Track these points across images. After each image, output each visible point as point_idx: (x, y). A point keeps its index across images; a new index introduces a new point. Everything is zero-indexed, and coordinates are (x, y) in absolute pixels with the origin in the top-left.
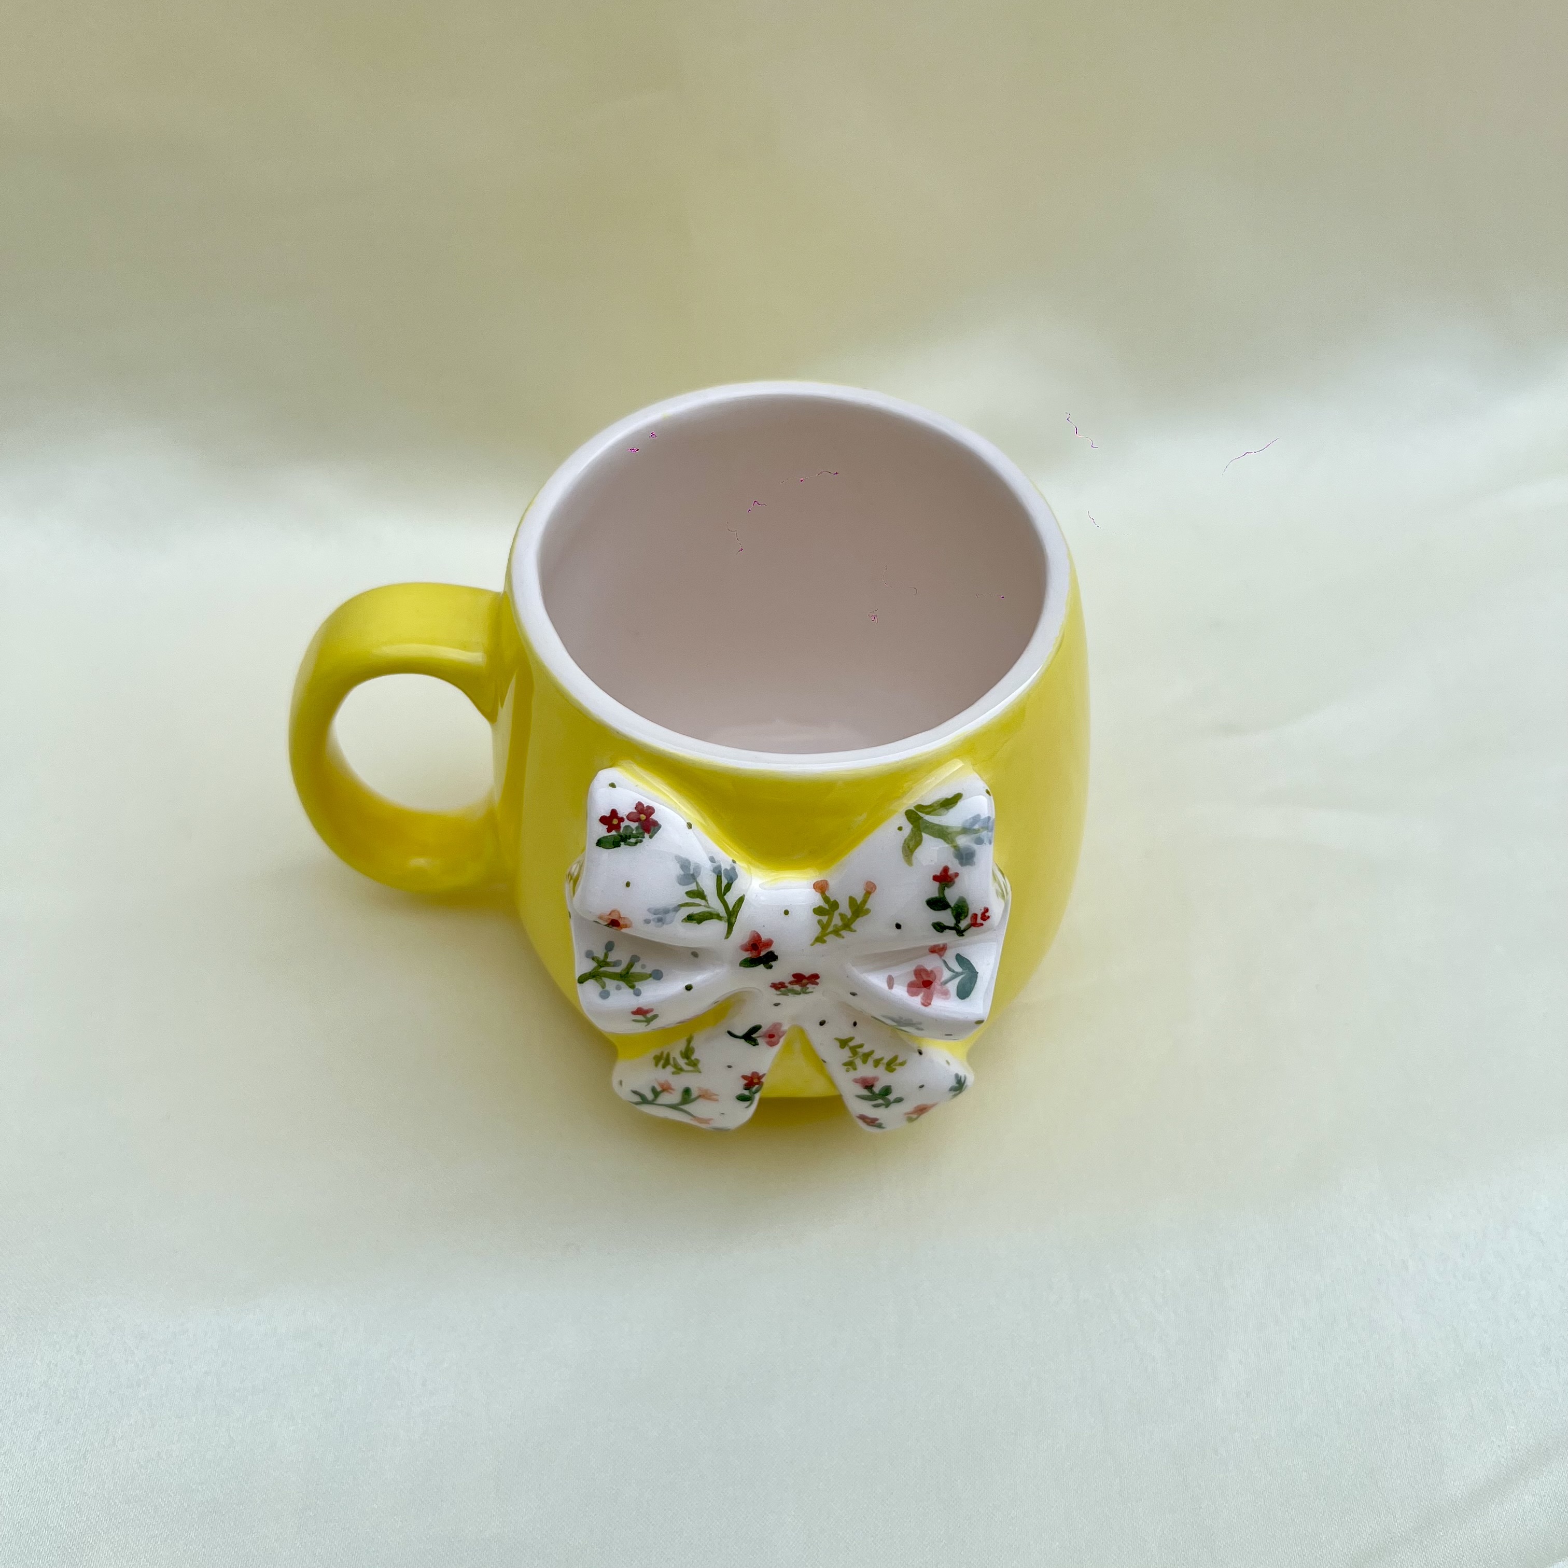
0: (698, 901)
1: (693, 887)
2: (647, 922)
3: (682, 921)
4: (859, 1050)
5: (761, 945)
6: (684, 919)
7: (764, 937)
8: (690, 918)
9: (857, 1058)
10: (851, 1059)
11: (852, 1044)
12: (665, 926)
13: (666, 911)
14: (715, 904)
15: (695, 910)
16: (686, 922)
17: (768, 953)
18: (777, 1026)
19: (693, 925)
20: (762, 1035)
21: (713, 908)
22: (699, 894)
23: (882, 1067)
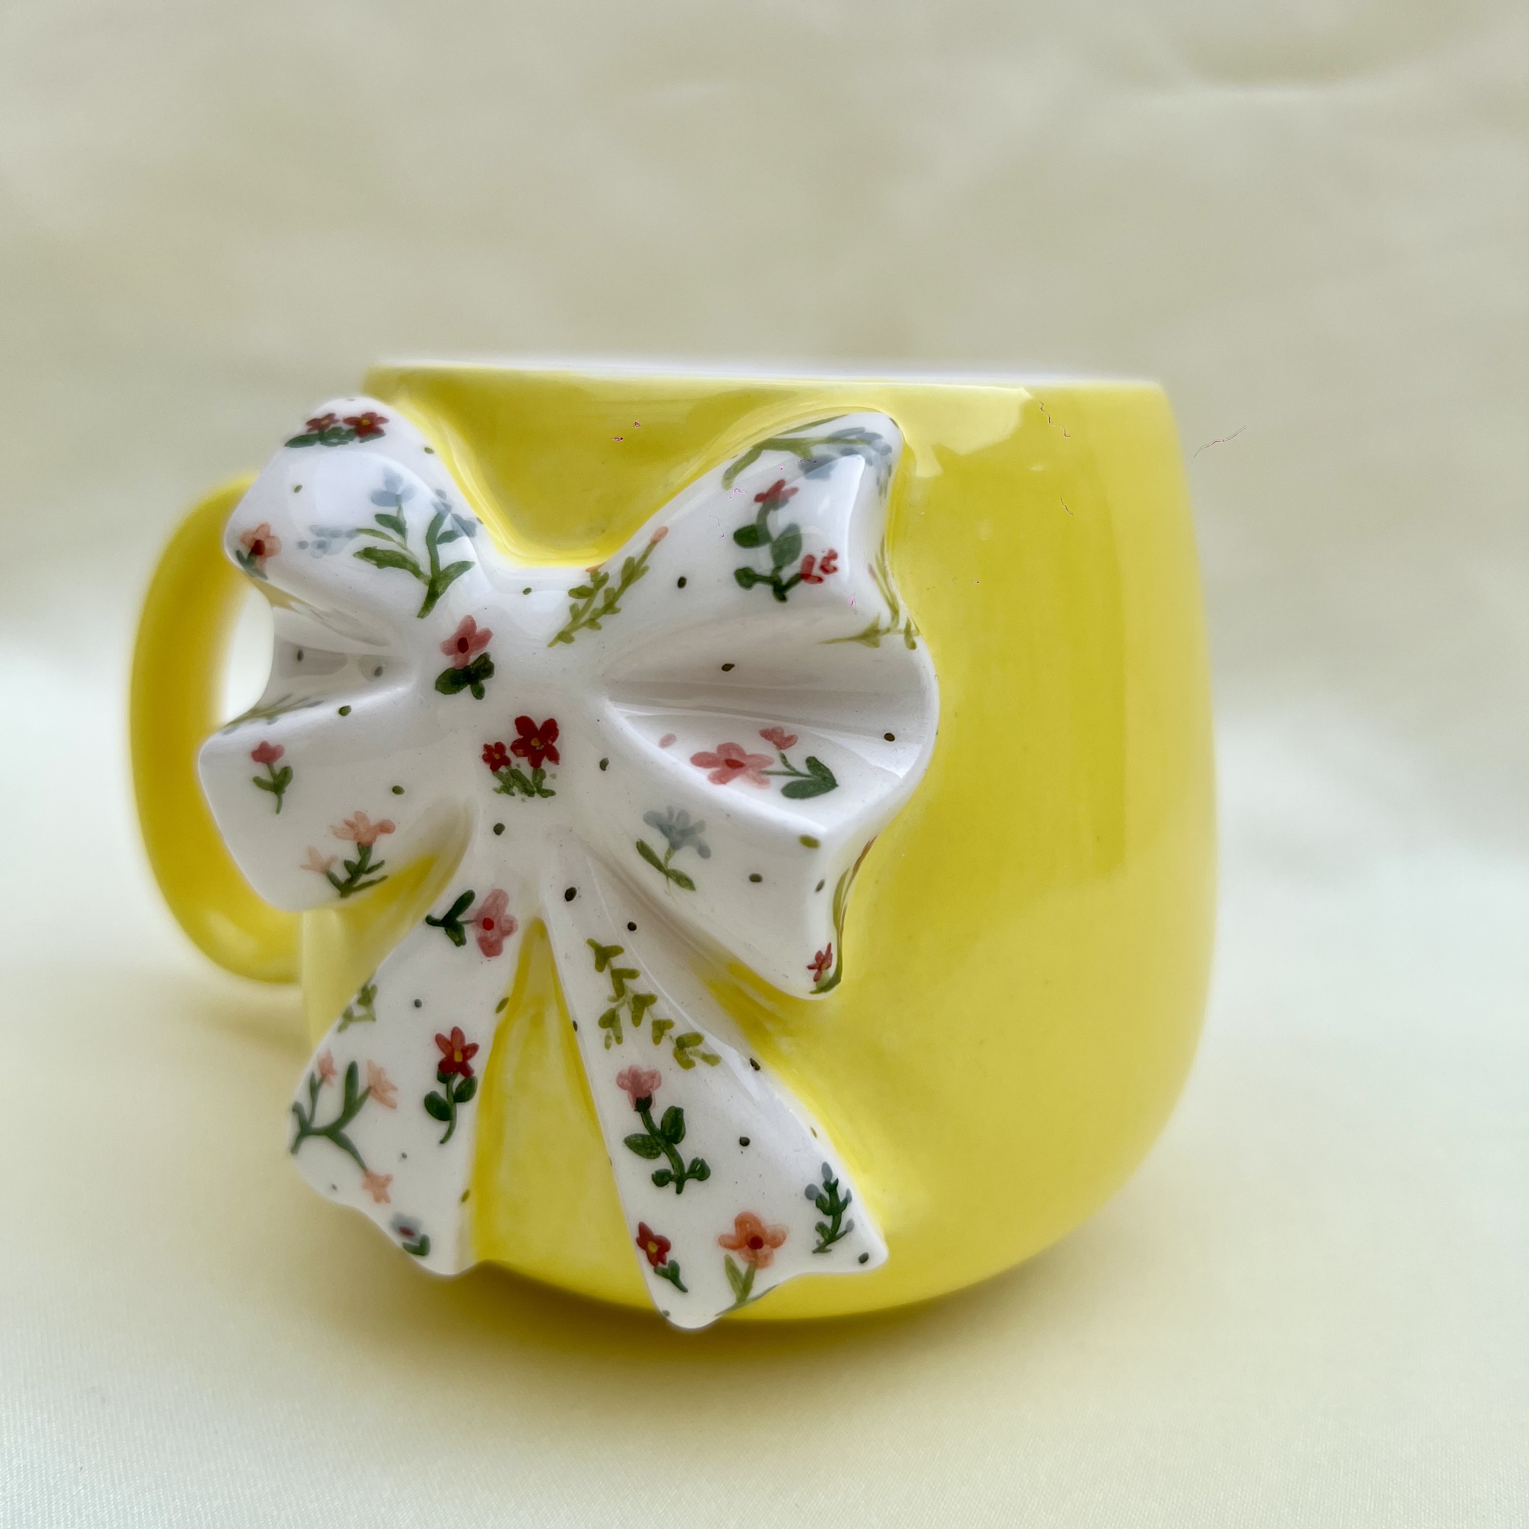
0: (390, 532)
1: (391, 511)
2: (302, 545)
3: (354, 555)
4: (628, 982)
5: (473, 640)
6: (359, 553)
7: (480, 627)
8: (368, 554)
9: (622, 1005)
10: (613, 1005)
11: (618, 962)
12: (325, 557)
13: (335, 534)
14: (416, 548)
15: (380, 544)
16: (362, 558)
17: (481, 657)
18: (498, 897)
19: (368, 567)
20: (472, 919)
21: (411, 553)
22: (398, 526)
23: (667, 1046)
